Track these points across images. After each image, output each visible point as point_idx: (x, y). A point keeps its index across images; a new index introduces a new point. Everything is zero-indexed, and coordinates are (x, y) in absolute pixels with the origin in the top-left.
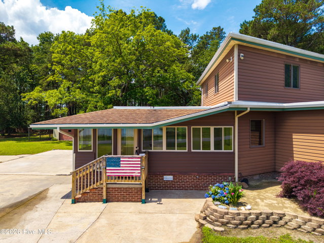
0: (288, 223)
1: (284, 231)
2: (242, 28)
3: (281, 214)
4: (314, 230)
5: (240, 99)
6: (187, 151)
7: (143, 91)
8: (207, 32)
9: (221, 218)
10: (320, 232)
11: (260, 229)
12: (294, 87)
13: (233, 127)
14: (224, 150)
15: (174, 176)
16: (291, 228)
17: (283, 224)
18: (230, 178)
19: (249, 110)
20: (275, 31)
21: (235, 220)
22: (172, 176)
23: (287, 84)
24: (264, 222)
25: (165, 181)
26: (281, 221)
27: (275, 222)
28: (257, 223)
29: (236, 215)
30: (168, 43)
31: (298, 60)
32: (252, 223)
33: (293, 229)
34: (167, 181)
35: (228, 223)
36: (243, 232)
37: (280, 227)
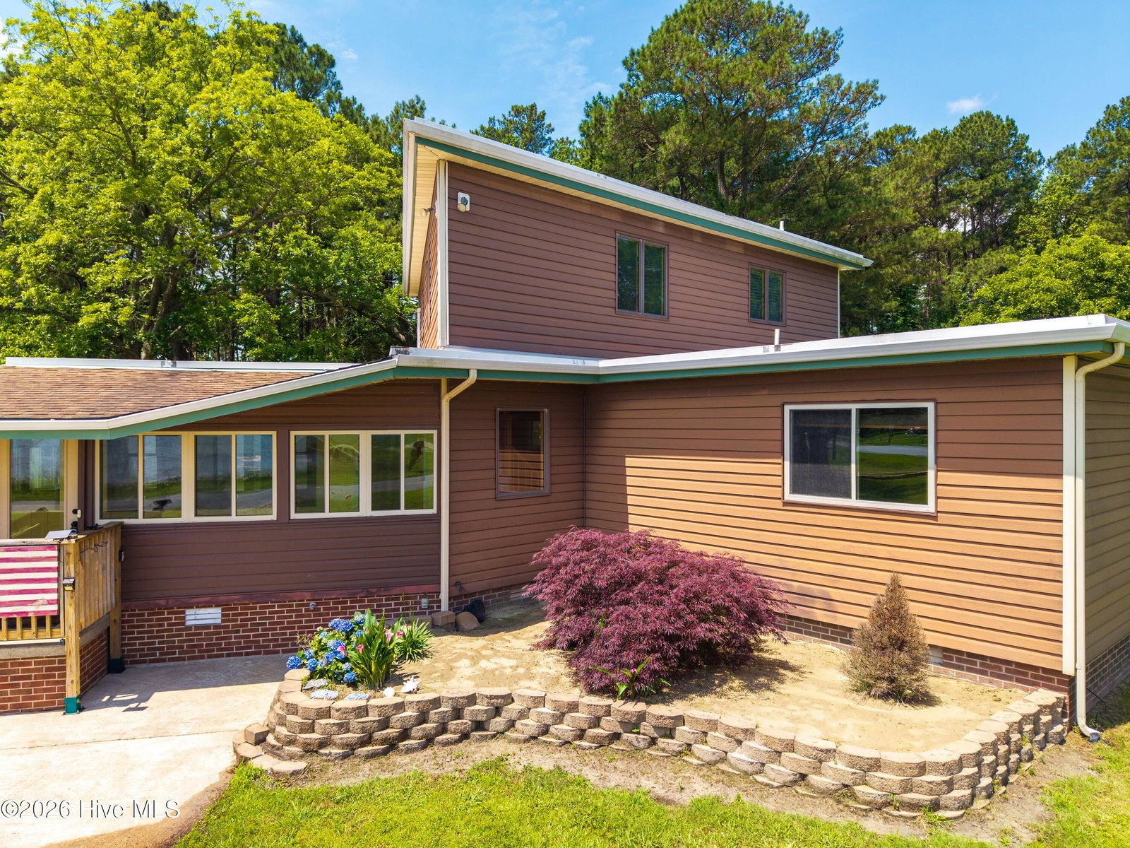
0: (518, 725)
1: (498, 748)
2: (588, 116)
3: (497, 697)
4: (581, 735)
5: (455, 340)
6: (274, 517)
7: (231, 311)
8: (492, 120)
9: (307, 732)
10: (594, 739)
11: (429, 752)
12: (646, 310)
13: (435, 432)
14: (407, 508)
15: (225, 606)
16: (522, 736)
17: (501, 728)
18: (425, 602)
19: (473, 377)
20: (681, 137)
21: (348, 731)
22: (219, 610)
23: (626, 302)
24: (443, 729)
25: (189, 628)
26: (498, 719)
27: (479, 726)
28: (420, 734)
29: (351, 716)
30: (325, 143)
31: (661, 229)
32: (405, 734)
33: (527, 741)
34: (197, 627)
35: (323, 744)
36: (367, 766)
37: (494, 736)
